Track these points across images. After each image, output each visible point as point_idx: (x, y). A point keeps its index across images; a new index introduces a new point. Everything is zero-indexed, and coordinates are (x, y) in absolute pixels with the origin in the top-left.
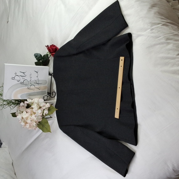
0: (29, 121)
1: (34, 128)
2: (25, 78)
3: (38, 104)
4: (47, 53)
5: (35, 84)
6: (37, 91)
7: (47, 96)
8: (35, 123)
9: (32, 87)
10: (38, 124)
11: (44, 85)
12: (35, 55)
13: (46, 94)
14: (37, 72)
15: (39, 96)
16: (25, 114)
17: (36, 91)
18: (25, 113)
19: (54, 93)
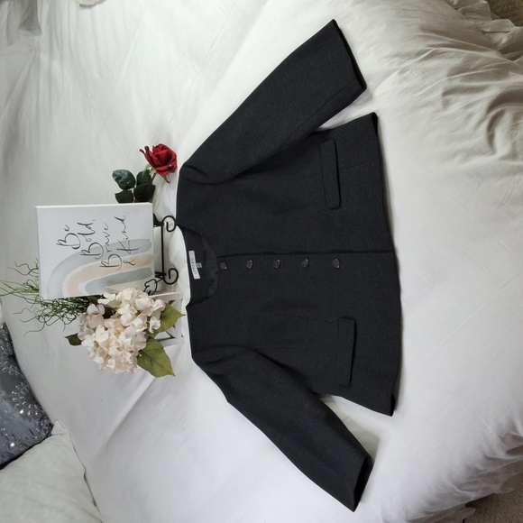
0: (112, 351)
1: (130, 367)
2: (94, 238)
3: (133, 304)
4: (147, 167)
5: (119, 253)
6: (128, 270)
7: (156, 282)
8: (130, 355)
9: (114, 261)
10: (138, 357)
11: (145, 253)
12: (114, 175)
13: (153, 277)
14: (122, 220)
15: (134, 283)
16: (102, 334)
17: (125, 271)
18: (100, 330)
19: (173, 272)
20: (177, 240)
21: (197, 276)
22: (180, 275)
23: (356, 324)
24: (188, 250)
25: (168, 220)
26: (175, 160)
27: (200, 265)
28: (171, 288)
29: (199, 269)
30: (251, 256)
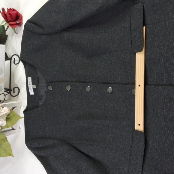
4: (3, 22)
7: (5, 95)
13: (3, 92)
19: (16, 89)
20: (20, 70)
21: (32, 93)
22: (21, 91)
24: (27, 76)
25: (15, 57)
26: (21, 19)
27: (35, 86)
28: (14, 99)
29: (34, 89)
30: (70, 83)
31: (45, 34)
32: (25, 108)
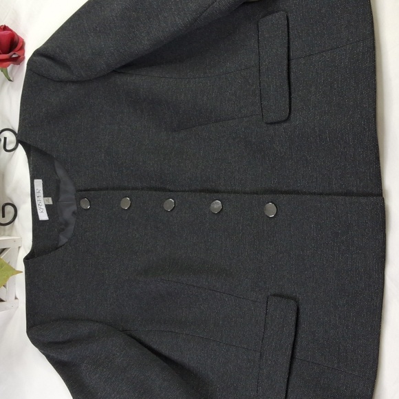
19: (9, 209)
21: (43, 216)
22: (19, 213)
23: (298, 309)
25: (7, 134)
26: (22, 48)
27: (50, 201)
28: (4, 230)
29: (47, 207)
30: (129, 192)
31: (73, 82)
32: (28, 252)
